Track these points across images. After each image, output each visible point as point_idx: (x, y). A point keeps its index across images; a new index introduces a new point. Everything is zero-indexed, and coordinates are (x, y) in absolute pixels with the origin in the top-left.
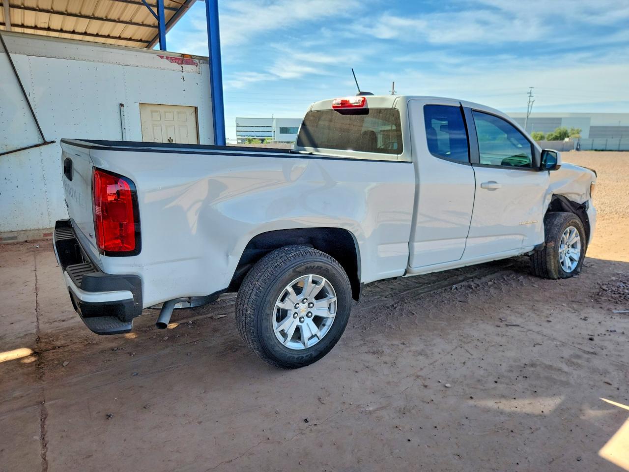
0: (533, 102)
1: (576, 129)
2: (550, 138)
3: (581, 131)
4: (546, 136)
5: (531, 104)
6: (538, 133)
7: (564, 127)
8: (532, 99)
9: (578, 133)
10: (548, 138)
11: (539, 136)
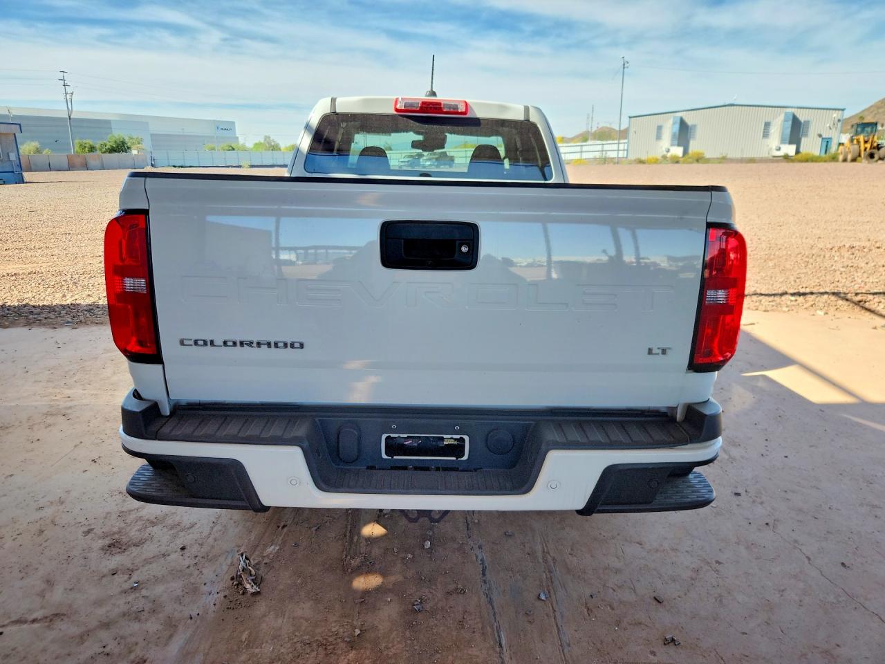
0: (72, 94)
1: (135, 137)
2: (104, 150)
3: (142, 140)
4: (98, 146)
5: (68, 97)
6: (84, 141)
7: (118, 134)
8: (69, 90)
9: (139, 143)
10: (101, 150)
11: (87, 145)
